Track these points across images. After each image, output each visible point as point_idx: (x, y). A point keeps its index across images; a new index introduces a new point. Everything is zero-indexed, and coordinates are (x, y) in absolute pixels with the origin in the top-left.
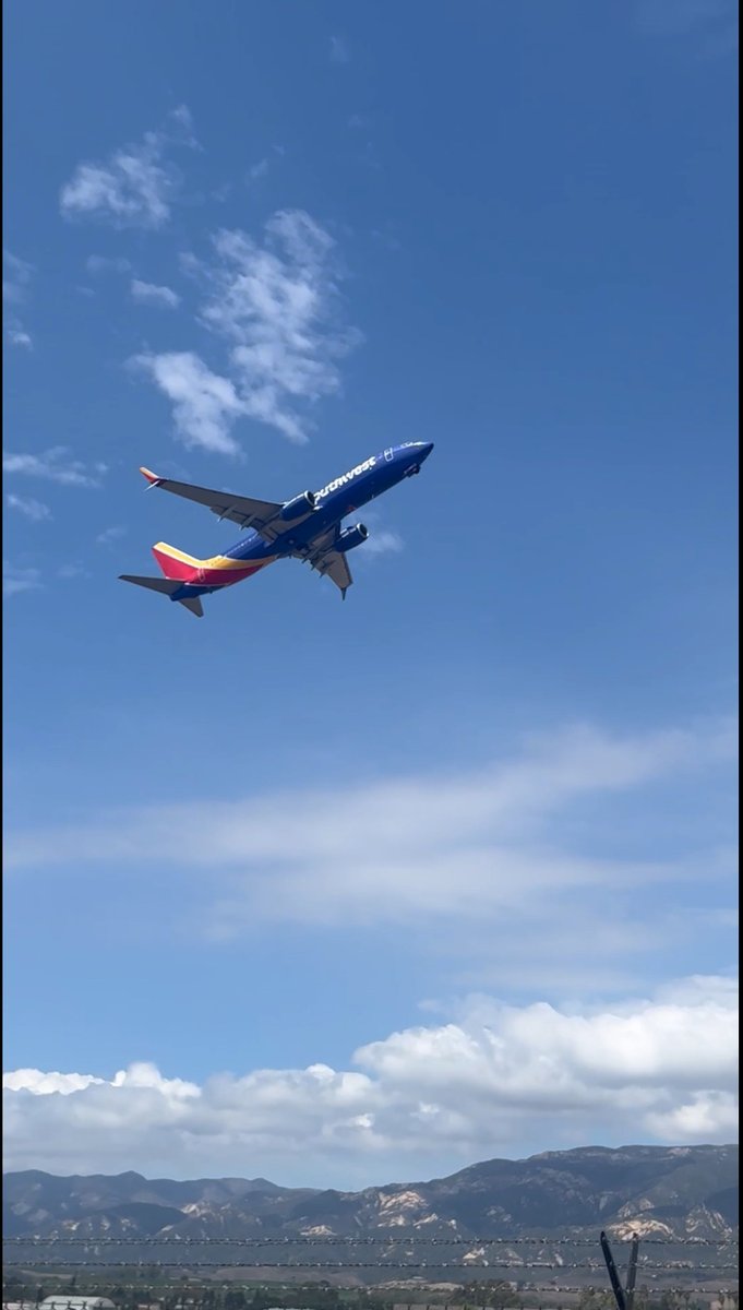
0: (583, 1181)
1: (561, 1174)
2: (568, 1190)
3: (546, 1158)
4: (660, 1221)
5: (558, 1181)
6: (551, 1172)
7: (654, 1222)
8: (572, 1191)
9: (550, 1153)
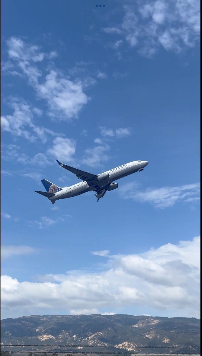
0: (32, 324)
1: (26, 322)
2: (28, 327)
3: (23, 318)
4: (52, 335)
5: (25, 324)
6: (24, 322)
7: (50, 336)
8: (29, 327)
9: (24, 317)
